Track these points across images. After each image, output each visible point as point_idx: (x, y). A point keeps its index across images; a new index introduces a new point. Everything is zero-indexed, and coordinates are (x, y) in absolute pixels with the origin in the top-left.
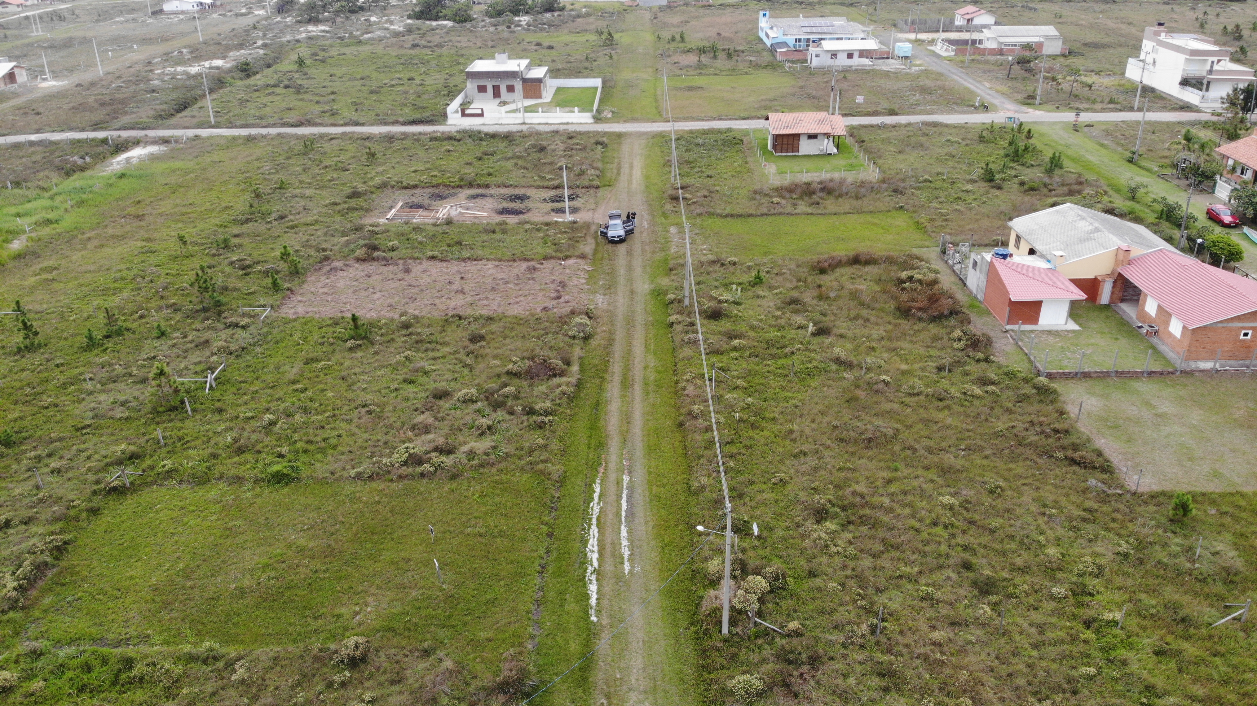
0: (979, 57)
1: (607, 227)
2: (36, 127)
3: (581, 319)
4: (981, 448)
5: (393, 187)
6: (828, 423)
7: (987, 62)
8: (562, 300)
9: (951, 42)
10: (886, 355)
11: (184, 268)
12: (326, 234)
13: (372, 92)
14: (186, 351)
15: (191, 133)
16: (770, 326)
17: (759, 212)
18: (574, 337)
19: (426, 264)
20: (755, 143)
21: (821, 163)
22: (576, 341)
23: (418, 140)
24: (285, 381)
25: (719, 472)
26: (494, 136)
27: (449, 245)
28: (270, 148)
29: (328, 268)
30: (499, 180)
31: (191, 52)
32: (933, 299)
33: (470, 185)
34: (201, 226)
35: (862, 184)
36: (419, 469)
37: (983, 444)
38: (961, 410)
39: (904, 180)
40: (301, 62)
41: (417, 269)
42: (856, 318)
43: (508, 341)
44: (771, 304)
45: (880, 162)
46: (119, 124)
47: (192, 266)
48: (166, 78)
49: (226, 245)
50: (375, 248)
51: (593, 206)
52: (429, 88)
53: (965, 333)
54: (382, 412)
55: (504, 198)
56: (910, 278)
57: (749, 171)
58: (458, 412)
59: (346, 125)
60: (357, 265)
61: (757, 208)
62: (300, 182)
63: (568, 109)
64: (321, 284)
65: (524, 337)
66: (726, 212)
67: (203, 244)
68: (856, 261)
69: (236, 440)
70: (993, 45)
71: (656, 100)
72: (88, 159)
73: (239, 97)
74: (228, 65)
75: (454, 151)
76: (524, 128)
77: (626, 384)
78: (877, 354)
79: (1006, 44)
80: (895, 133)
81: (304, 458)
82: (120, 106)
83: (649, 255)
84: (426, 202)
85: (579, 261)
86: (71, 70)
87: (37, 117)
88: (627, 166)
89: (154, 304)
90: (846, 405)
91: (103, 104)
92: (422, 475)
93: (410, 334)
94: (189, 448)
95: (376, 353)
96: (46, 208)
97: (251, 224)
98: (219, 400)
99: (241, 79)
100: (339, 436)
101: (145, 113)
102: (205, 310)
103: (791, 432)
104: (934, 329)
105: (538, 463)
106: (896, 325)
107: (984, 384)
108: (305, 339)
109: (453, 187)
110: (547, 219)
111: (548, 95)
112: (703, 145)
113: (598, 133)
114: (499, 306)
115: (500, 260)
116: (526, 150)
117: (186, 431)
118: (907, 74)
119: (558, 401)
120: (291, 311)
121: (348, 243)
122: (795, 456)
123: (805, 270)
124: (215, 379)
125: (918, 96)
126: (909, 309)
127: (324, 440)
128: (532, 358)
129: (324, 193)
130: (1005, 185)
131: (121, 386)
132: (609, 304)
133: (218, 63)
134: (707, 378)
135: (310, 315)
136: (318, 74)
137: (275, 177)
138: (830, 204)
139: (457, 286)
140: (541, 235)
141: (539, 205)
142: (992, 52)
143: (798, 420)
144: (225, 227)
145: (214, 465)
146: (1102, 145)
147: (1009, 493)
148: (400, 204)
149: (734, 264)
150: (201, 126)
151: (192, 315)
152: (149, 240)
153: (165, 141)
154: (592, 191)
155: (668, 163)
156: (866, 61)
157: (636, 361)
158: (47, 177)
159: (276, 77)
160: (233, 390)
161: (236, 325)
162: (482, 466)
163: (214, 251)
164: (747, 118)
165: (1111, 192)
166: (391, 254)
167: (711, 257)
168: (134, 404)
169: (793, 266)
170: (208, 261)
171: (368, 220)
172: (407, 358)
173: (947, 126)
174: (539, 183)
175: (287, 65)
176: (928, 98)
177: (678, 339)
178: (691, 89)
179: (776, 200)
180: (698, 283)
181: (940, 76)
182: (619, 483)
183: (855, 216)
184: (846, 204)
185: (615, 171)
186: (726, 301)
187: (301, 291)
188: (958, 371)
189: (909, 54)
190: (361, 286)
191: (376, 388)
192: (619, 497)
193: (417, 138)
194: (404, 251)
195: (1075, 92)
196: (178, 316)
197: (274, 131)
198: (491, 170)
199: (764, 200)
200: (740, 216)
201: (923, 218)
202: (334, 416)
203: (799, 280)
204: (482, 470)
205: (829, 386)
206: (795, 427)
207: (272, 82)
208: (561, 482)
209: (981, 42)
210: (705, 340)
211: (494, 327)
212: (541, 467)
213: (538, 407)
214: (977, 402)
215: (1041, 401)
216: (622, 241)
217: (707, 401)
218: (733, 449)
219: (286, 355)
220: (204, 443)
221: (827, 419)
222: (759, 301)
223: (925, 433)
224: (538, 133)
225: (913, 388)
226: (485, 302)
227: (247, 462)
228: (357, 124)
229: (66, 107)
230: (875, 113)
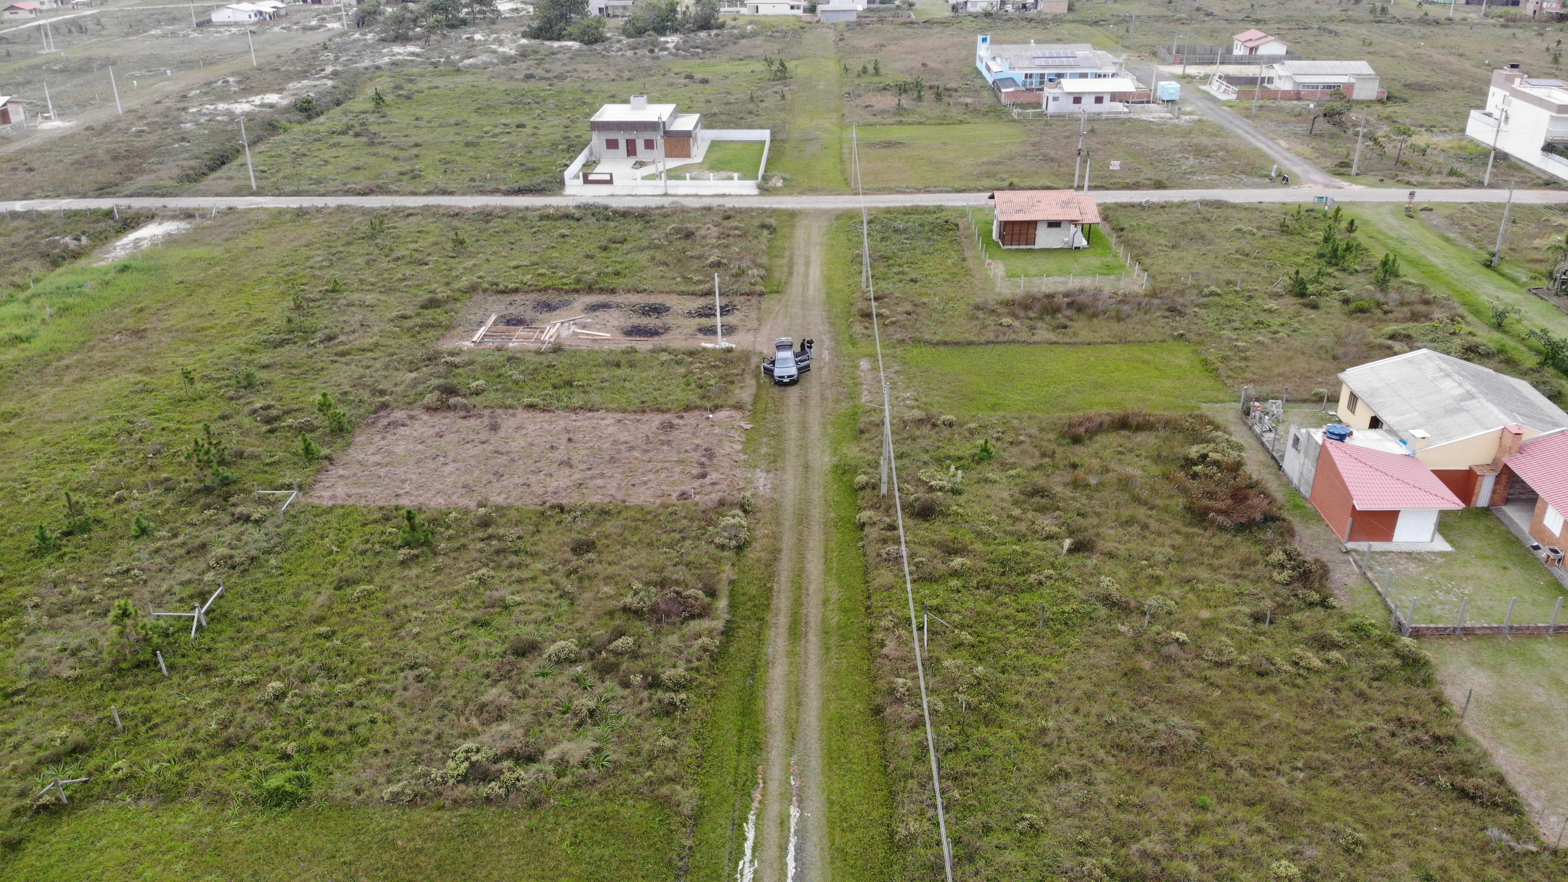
0: (1268, 103)
1: (773, 363)
2: (24, 189)
3: (734, 519)
4: (1326, 766)
5: (485, 291)
6: (1100, 716)
7: (1280, 110)
8: (707, 480)
9: (1231, 80)
10: (1176, 592)
11: (189, 418)
12: (386, 367)
13: (468, 144)
14: (173, 561)
15: (223, 202)
16: (1005, 532)
17: (983, 339)
18: (722, 547)
19: (523, 415)
20: (975, 230)
21: (1067, 262)
22: (726, 553)
23: (524, 219)
24: (306, 617)
25: (935, 807)
26: (625, 214)
27: (555, 387)
28: (325, 228)
29: (385, 422)
30: (629, 281)
31: (240, 82)
32: (1239, 495)
33: (590, 289)
34: (220, 349)
35: (1124, 300)
36: (485, 790)
37: (1329, 757)
38: (1293, 692)
39: (1182, 293)
40: (379, 99)
41: (508, 423)
42: (1129, 522)
43: (627, 551)
44: (1005, 495)
45: (1147, 261)
46: (132, 187)
47: (198, 416)
48: (203, 120)
49: (249, 384)
50: (451, 391)
51: (755, 324)
52: (543, 139)
53: (1290, 557)
54: (438, 677)
55: (634, 309)
56: (1204, 457)
57: (968, 272)
58: (548, 681)
59: (429, 193)
60: (425, 417)
61: (980, 333)
62: (361, 280)
63: (724, 174)
64: (372, 449)
65: (651, 544)
66: (938, 338)
67: (218, 380)
68: (1123, 424)
69: (225, 725)
70: (1287, 86)
71: (842, 162)
72: (84, 240)
73: (294, 149)
74: (285, 102)
75: (571, 236)
76: (666, 202)
77: (796, 631)
78: (1163, 589)
79: (1305, 85)
80: (1165, 217)
81: (319, 761)
82: (137, 161)
83: (831, 405)
84: (529, 314)
85: (733, 413)
86: (83, 105)
87: (29, 175)
88: (801, 261)
89: (138, 478)
90: (1124, 681)
91: (115, 158)
92: (488, 800)
93: (490, 537)
94: (157, 736)
95: (438, 570)
96: (17, 317)
97: (287, 347)
98: (209, 650)
99: (300, 123)
100: (373, 721)
101: (168, 172)
102: (208, 490)
103: (1044, 731)
104: (1243, 547)
105: (661, 783)
106: (1187, 536)
107: (1323, 648)
108: (340, 544)
109: (567, 292)
110: (691, 344)
111: (698, 153)
112: (905, 231)
113: (763, 211)
114: (619, 488)
115: (625, 411)
116: (667, 235)
117: (154, 705)
118: (1176, 126)
119: (696, 664)
120: (327, 494)
121: (415, 383)
122: (1051, 778)
123: (1051, 436)
124: (207, 613)
125: (1191, 161)
126: (1206, 511)
127: (351, 728)
128: (662, 584)
129: (392, 299)
130: (1322, 302)
131: (76, 619)
132: (774, 489)
133: (272, 98)
134: (914, 626)
135: (350, 502)
136: (400, 115)
137: (328, 274)
138: (1081, 328)
139: (559, 455)
140: (682, 370)
141: (681, 321)
142: (1287, 96)
143: (1054, 708)
144: (252, 352)
145: (189, 769)
146: (1447, 240)
147: (1374, 852)
148: (493, 318)
149: (951, 425)
150: (238, 192)
151: (189, 498)
152: (147, 371)
153: (188, 215)
154: (754, 300)
155: (857, 259)
156: (1119, 107)
157: (813, 588)
158: (26, 269)
159: (345, 120)
160: (230, 632)
161: (247, 519)
162: (577, 786)
163: (231, 393)
164: (964, 191)
165: (1470, 317)
166: (475, 400)
167: (918, 414)
168: (88, 654)
169: (1034, 431)
170: (224, 407)
171: (446, 345)
172: (482, 581)
173: (1234, 206)
174: (682, 288)
175: (361, 103)
176: (1206, 163)
177: (871, 551)
178: (888, 144)
179: (1006, 320)
180: (900, 456)
181: (1218, 131)
182: (783, 823)
183: (1118, 348)
184: (1105, 329)
185: (786, 269)
186: (941, 489)
187: (346, 459)
188: (1283, 621)
189: (1175, 97)
190: (430, 452)
191: (433, 634)
192: (784, 850)
193: (522, 215)
194: (492, 395)
195: (1403, 158)
196: (169, 500)
197: (332, 202)
198: (619, 267)
199: (991, 320)
200: (957, 344)
201: (1213, 354)
202: (369, 682)
203: (1044, 455)
204: (576, 793)
205: (1097, 647)
206: (1051, 724)
207: (339, 128)
208: (697, 817)
209: (1270, 80)
210: (912, 556)
211: (610, 526)
212: (664, 790)
213: (668, 674)
214: (1314, 680)
215: (1408, 680)
216: (793, 382)
217: (915, 668)
218: (956, 763)
219: (311, 571)
220: (179, 729)
221: (1096, 708)
222: (987, 489)
223: (1243, 737)
224: (684, 211)
225: (1220, 652)
226: (599, 482)
227: (236, 765)
228: (444, 192)
229: (68, 160)
230: (1136, 186)
